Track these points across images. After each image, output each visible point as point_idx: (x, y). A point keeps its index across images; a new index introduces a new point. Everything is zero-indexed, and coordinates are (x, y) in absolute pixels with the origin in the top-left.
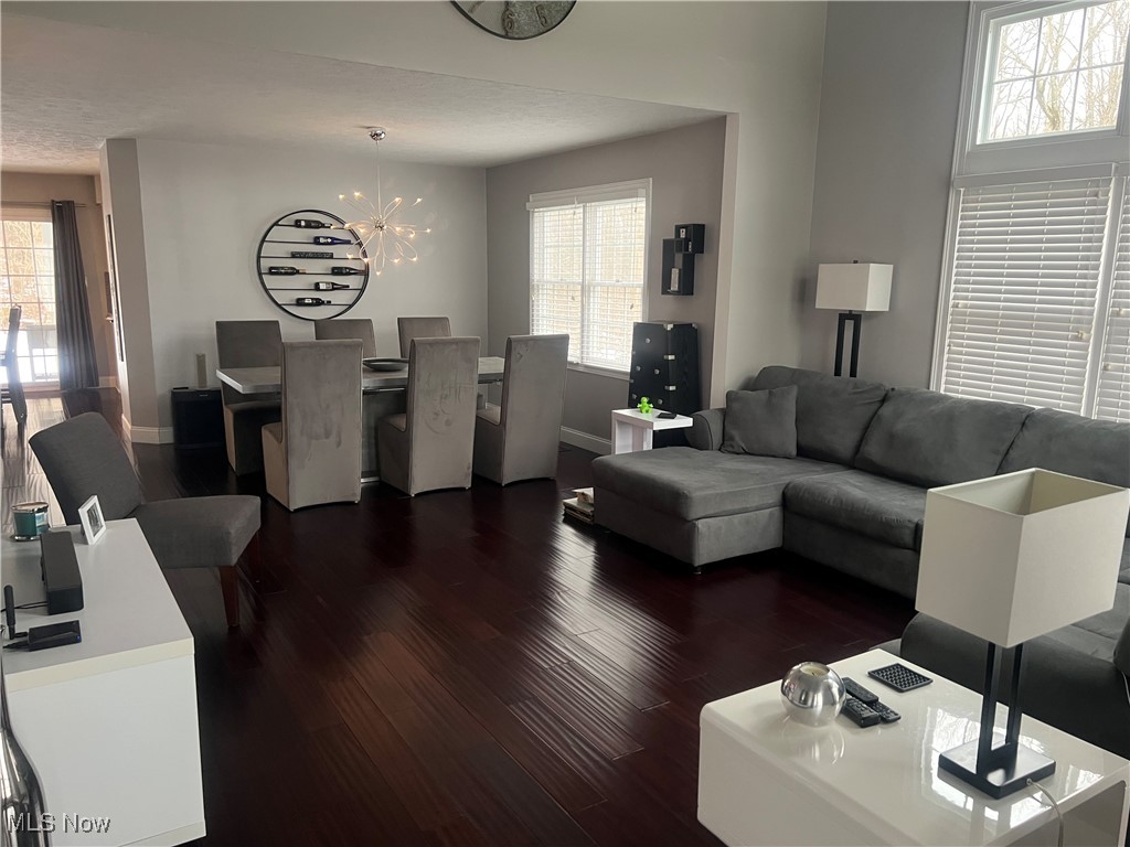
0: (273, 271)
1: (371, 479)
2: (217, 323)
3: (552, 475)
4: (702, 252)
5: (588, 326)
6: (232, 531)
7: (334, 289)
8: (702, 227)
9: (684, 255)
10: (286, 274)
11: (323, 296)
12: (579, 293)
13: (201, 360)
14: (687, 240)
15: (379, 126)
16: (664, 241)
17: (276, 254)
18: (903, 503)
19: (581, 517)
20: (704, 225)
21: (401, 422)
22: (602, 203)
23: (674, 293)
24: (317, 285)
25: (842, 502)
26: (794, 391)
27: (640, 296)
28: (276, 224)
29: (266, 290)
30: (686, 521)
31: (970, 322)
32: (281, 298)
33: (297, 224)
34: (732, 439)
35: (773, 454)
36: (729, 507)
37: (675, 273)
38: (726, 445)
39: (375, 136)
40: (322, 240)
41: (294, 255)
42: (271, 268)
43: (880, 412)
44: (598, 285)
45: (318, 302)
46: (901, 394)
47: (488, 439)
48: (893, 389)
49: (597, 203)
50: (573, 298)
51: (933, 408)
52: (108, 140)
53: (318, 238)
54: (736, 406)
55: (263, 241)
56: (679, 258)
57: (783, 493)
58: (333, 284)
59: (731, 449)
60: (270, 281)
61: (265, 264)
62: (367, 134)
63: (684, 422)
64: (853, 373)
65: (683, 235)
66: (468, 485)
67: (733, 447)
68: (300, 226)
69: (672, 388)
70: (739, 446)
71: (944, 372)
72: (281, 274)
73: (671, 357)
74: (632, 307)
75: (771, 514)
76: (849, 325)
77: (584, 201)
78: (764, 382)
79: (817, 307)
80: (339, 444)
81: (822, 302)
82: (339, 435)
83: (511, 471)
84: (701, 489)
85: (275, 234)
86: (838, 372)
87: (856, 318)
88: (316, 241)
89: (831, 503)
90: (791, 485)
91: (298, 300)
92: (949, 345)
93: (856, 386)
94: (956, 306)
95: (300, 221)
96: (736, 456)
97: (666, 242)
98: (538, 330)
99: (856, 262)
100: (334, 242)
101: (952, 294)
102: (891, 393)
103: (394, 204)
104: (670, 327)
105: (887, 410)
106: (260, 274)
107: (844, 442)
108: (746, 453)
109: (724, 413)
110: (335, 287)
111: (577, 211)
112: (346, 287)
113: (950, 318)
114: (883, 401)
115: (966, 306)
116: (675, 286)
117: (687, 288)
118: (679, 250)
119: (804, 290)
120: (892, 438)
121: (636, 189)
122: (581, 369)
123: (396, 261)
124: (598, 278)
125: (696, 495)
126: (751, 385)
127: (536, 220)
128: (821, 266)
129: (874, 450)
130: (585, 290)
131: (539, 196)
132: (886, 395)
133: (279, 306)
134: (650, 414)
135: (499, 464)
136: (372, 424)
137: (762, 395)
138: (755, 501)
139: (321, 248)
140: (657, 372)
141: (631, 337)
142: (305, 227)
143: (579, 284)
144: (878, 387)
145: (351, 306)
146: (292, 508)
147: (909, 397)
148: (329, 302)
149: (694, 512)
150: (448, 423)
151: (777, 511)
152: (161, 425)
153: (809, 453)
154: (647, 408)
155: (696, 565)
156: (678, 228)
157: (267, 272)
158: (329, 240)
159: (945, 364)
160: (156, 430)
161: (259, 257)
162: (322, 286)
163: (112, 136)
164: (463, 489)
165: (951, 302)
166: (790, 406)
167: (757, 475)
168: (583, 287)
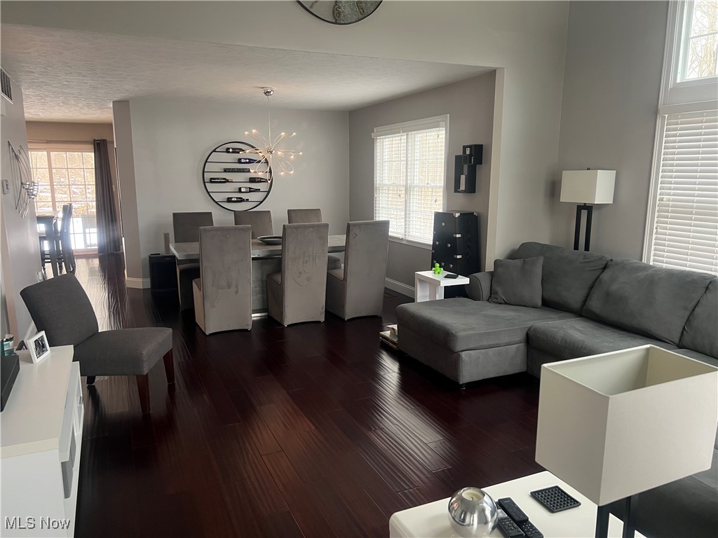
0: (212, 181)
1: (263, 314)
2: (174, 214)
3: (379, 314)
4: (481, 164)
5: (409, 214)
6: (144, 352)
7: (250, 191)
8: (481, 146)
9: (469, 167)
10: (220, 182)
11: (244, 196)
12: (404, 192)
13: (166, 236)
14: (471, 155)
15: (270, 86)
16: (456, 156)
17: (214, 169)
18: (611, 345)
19: (391, 345)
20: (482, 145)
21: (278, 278)
22: (420, 131)
23: (462, 192)
24: (240, 190)
25: (566, 342)
26: (541, 261)
27: (441, 194)
28: (214, 151)
29: (208, 193)
30: (452, 352)
31: (672, 212)
32: (217, 197)
33: (227, 151)
34: (496, 293)
35: (525, 304)
36: (485, 343)
37: (463, 178)
38: (493, 298)
39: (267, 93)
40: (243, 161)
41: (226, 171)
42: (211, 179)
43: (601, 277)
44: (416, 186)
45: (241, 200)
46: (617, 264)
47: (335, 289)
48: (611, 260)
49: (415, 132)
50: (400, 196)
51: (639, 274)
52: (113, 102)
53: (240, 159)
54: (500, 270)
55: (206, 162)
56: (466, 167)
57: (527, 334)
58: (250, 188)
59: (495, 300)
60: (210, 187)
61: (208, 176)
62: (262, 91)
63: (463, 281)
64: (587, 248)
65: (468, 152)
66: (322, 320)
67: (496, 298)
68: (229, 152)
69: (458, 257)
70: (501, 298)
71: (653, 247)
72: (217, 182)
73: (458, 236)
74: (436, 201)
75: (518, 348)
76: (584, 213)
77: (406, 131)
78: (522, 254)
79: (561, 201)
80: (237, 292)
81: (565, 197)
82: (237, 286)
83: (350, 311)
84: (465, 330)
85: (214, 157)
86: (576, 247)
87: (589, 208)
88: (239, 161)
89: (559, 343)
90: (532, 328)
91: (228, 198)
92: (656, 228)
93: (585, 257)
94: (661, 200)
95: (229, 149)
96: (498, 305)
97: (457, 157)
98: (379, 217)
99: (588, 169)
100: (251, 161)
101: (659, 191)
102: (610, 263)
103: (281, 136)
104: (457, 215)
105: (606, 276)
106: (204, 183)
107: (574, 297)
108: (506, 303)
109: (492, 274)
110: (251, 190)
111: (403, 138)
112: (258, 190)
113: (657, 208)
114: (605, 268)
115: (669, 200)
116: (463, 187)
117: (471, 188)
118: (465, 163)
119: (553, 189)
120: (608, 294)
121: (438, 122)
122: (404, 242)
123: (282, 173)
124: (416, 182)
125: (460, 334)
126: (513, 255)
127: (378, 144)
128: (564, 172)
129: (595, 304)
130: (408, 190)
131: (380, 128)
132: (607, 264)
133: (216, 202)
134: (440, 275)
135: (343, 306)
136: (265, 278)
137: (518, 262)
138: (506, 339)
139: (243, 165)
140: (449, 245)
141: (433, 221)
142: (233, 152)
143: (403, 186)
144: (601, 258)
145: (261, 202)
146: (207, 333)
147: (624, 267)
148: (247, 200)
149: (459, 346)
150: (308, 279)
151: (522, 346)
152: (144, 277)
153: (551, 304)
154: (438, 271)
155: (461, 383)
156: (465, 148)
157: (208, 181)
158: (248, 161)
159: (654, 242)
160: (141, 280)
161: (204, 172)
162: (243, 190)
163: (115, 99)
164: (320, 322)
165: (658, 197)
166: (538, 271)
167: (509, 320)
168: (406, 189)
